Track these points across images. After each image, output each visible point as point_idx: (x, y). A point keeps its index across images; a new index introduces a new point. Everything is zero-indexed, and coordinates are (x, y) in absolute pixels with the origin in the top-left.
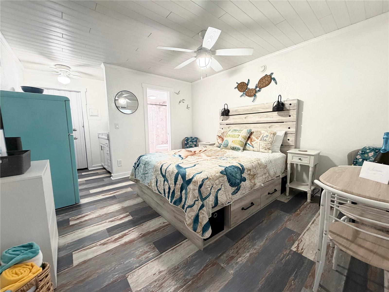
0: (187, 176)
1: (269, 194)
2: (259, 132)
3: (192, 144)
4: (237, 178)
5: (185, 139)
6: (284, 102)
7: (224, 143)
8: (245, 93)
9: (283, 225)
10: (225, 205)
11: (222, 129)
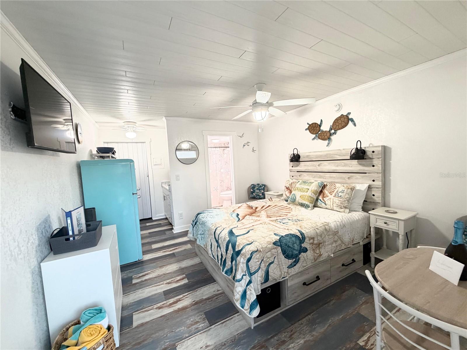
0: (236, 247)
1: (343, 265)
2: (334, 186)
3: (259, 192)
4: (295, 248)
5: (251, 187)
6: (365, 149)
7: (291, 197)
8: (317, 135)
9: (356, 308)
10: (278, 280)
11: (293, 177)
